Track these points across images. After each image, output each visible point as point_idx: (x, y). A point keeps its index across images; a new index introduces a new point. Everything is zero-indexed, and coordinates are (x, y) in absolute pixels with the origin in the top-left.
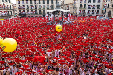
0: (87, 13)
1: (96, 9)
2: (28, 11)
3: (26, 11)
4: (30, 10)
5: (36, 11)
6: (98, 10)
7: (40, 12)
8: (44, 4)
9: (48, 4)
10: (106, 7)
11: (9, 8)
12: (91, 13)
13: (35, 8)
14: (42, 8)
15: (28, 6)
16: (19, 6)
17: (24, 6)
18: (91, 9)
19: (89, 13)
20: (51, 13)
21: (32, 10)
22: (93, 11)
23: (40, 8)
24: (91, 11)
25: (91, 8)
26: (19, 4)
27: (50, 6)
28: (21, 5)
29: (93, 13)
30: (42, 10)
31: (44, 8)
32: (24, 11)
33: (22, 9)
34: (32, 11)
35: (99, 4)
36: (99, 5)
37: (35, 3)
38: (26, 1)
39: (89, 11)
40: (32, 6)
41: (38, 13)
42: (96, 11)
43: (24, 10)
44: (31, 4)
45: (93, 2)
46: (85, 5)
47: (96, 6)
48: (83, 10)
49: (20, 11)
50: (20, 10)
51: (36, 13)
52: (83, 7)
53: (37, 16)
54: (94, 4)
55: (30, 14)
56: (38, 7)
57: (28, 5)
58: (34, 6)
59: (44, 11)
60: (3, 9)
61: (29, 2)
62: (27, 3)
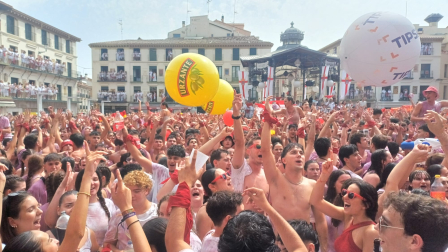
0: (378, 97)
1: (416, 82)
2: (137, 90)
3: (129, 88)
4: (145, 89)
6: (424, 83)
9: (219, 63)
11: (65, 74)
12: (396, 98)
15: (137, 70)
16: (104, 69)
17: (121, 69)
19: (387, 97)
21: (153, 85)
22: (403, 88)
24: (396, 88)
26: (105, 63)
27: (227, 71)
28: (113, 65)
29: (406, 98)
32: (122, 89)
33: (114, 80)
34: (153, 89)
35: (426, 59)
36: (429, 65)
37: (168, 59)
38: (132, 51)
39: (387, 88)
40: (153, 69)
42: (415, 88)
43: (121, 85)
44: (153, 64)
47: (416, 66)
49: (105, 89)
51: (170, 98)
55: (145, 100)
57: (137, 64)
58: (161, 71)
61: (145, 53)
62: (137, 59)
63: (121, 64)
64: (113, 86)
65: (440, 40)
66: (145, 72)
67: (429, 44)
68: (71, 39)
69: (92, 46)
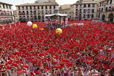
1: (91, 13)
2: (28, 16)
3: (26, 16)
4: (30, 16)
5: (35, 16)
6: (93, 14)
7: (39, 17)
8: (42, 10)
9: (46, 10)
10: (100, 11)
11: (10, 14)
12: (86, 17)
13: (35, 14)
14: (41, 14)
15: (27, 12)
16: (20, 12)
17: (24, 12)
18: (87, 14)
19: (84, 17)
20: (50, 18)
23: (39, 14)
24: (86, 15)
25: (87, 12)
26: (20, 10)
27: (49, 11)
28: (22, 11)
29: (88, 17)
30: (41, 15)
31: (43, 14)
32: (24, 17)
33: (22, 14)
34: (32, 16)
35: (93, 8)
36: (94, 10)
37: (35, 9)
38: (26, 7)
39: (84, 15)
40: (31, 11)
41: (37, 18)
42: (91, 15)
43: (24, 15)
44: (31, 10)
45: (88, 7)
46: (81, 10)
47: (91, 10)
48: (79, 14)
50: (20, 16)
51: (36, 18)
52: (79, 11)
53: (36, 20)
54: (89, 8)
55: (30, 19)
56: (37, 12)
57: (27, 10)
58: (33, 12)
59: (43, 16)
60: (4, 15)
61: (29, 8)
62: (27, 9)
63: (23, 10)
64: (22, 16)
65: (96, 3)
66: (29, 12)
67: (94, 5)
68: (10, 5)
69: (16, 6)
